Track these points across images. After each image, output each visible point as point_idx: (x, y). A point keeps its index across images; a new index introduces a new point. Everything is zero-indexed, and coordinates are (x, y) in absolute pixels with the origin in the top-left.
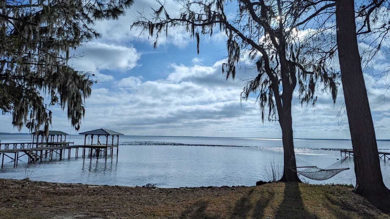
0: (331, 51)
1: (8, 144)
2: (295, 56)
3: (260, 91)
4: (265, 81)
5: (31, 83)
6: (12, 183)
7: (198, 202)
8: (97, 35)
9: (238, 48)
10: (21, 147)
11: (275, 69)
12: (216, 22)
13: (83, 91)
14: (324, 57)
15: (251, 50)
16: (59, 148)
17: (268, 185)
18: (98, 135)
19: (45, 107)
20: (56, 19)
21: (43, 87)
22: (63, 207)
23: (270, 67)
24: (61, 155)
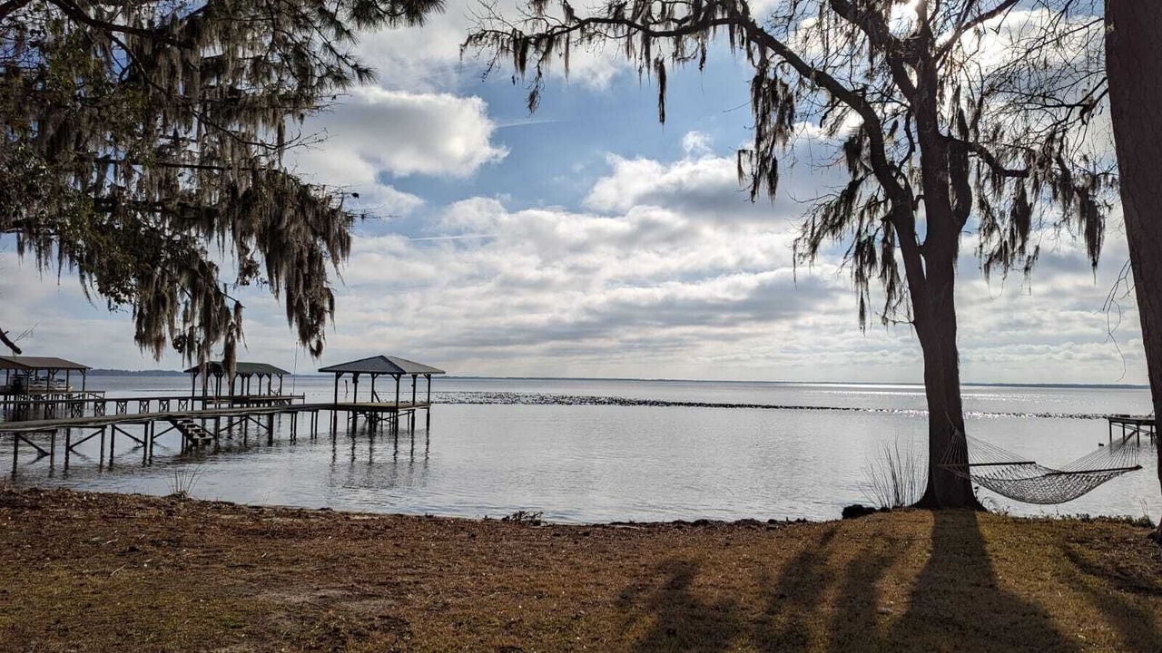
0: (1084, 99)
1: (126, 401)
2: (968, 121)
3: (856, 232)
4: (870, 203)
5: (183, 222)
6: (140, 505)
7: (667, 562)
8: (363, 73)
9: (789, 99)
10: (162, 408)
11: (902, 163)
12: (716, 23)
13: (328, 244)
14: (1063, 121)
15: (826, 107)
16: (264, 410)
17: (879, 518)
18: (372, 373)
19: (222, 291)
20: (246, 34)
21: (216, 233)
22: (284, 569)
23: (888, 157)
24: (270, 429)
